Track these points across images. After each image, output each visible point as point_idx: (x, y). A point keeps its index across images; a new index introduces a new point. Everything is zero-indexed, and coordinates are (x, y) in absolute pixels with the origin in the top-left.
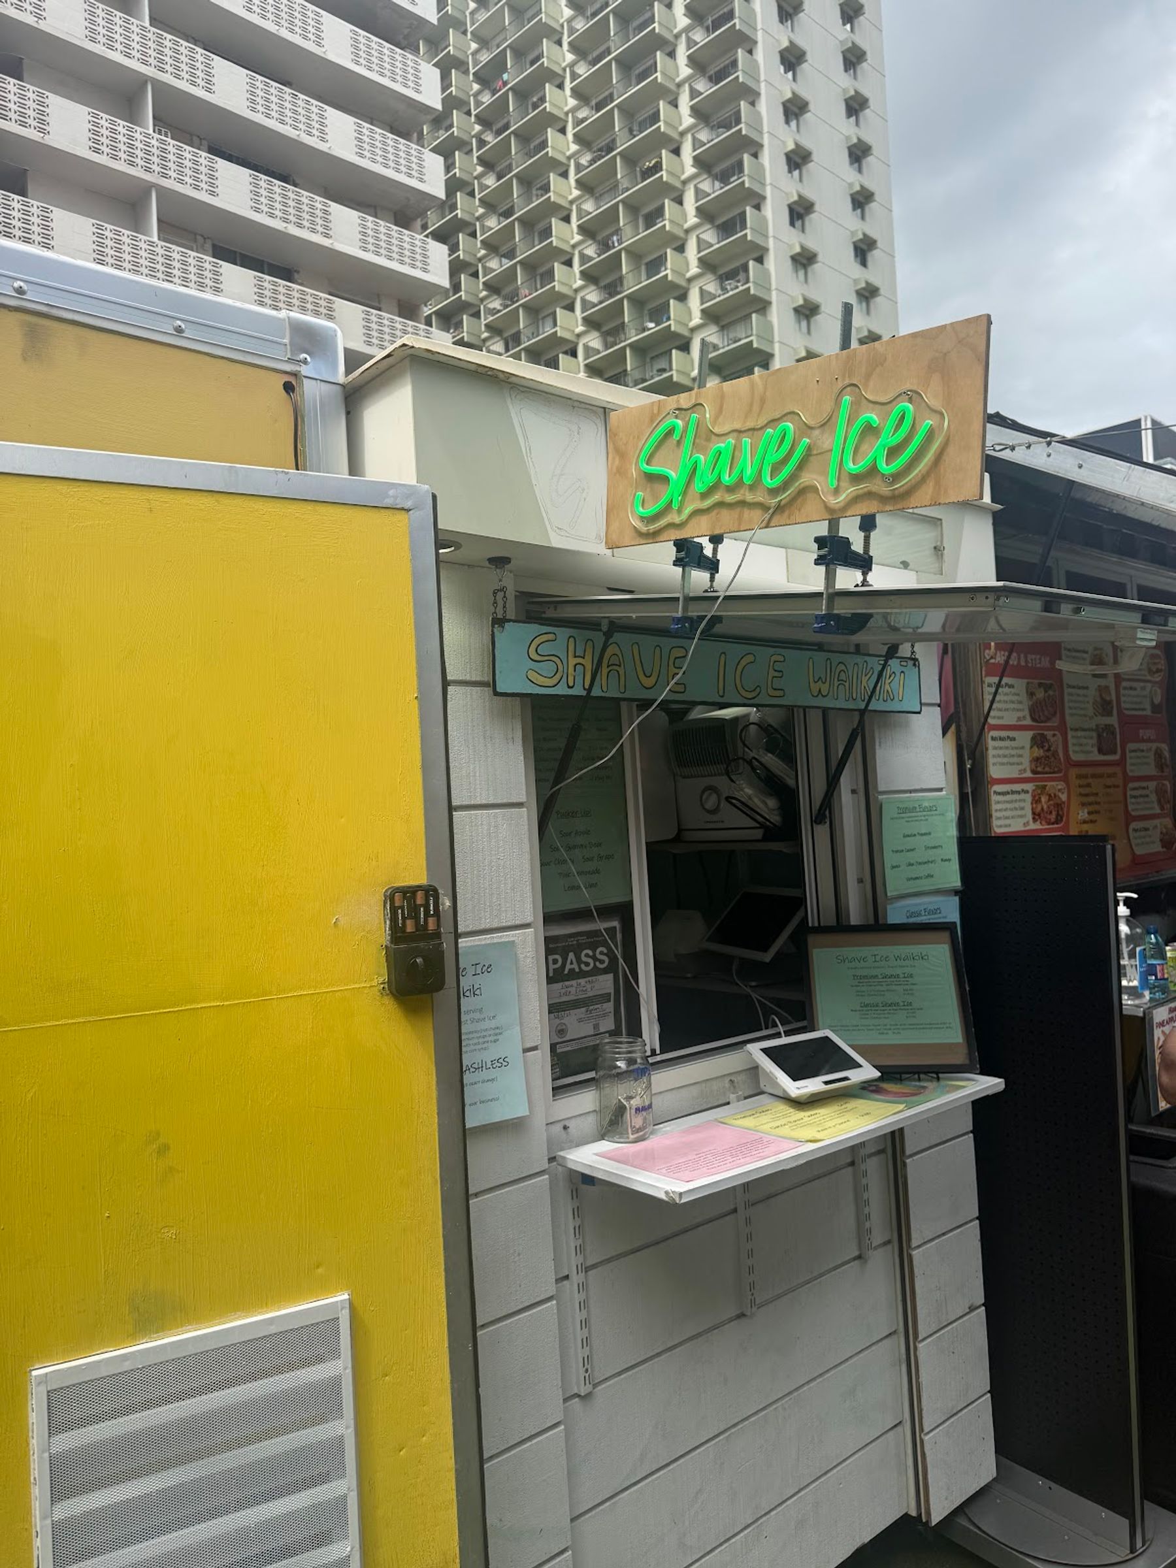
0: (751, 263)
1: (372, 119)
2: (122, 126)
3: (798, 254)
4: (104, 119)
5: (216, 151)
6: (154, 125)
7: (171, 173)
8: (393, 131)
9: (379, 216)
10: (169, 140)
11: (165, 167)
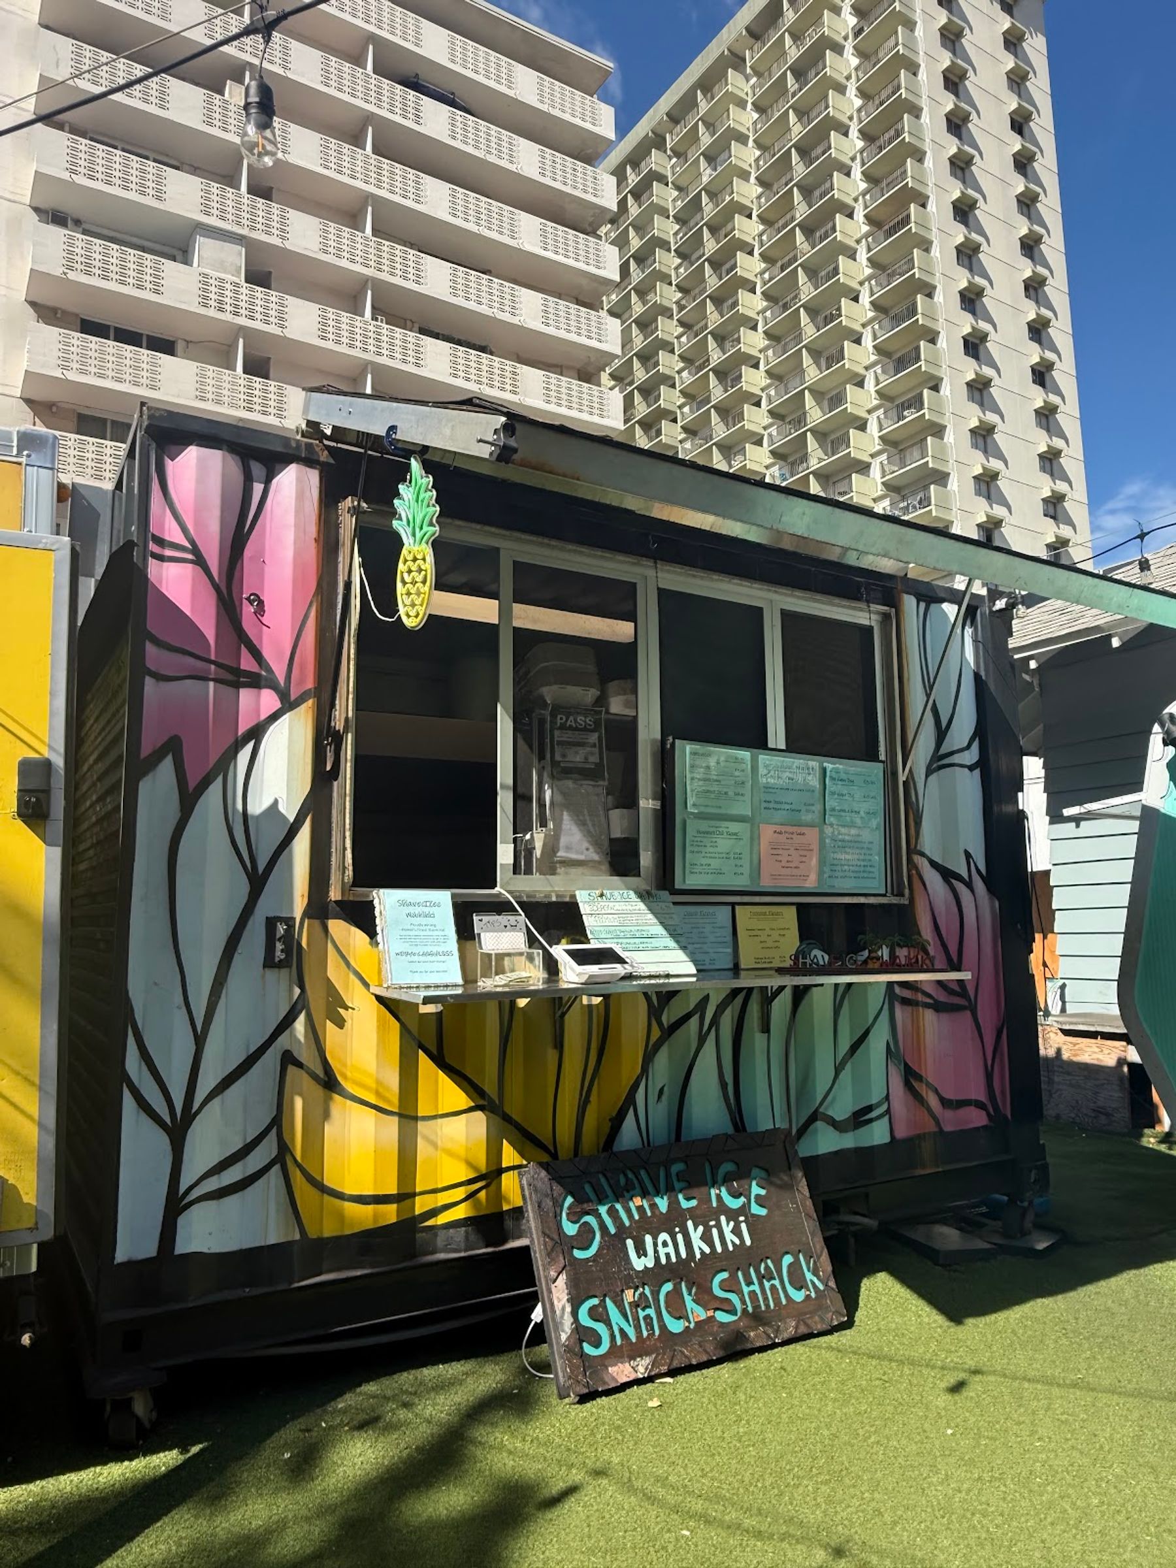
0: (926, 392)
1: (560, 294)
2: (345, 317)
3: (973, 380)
4: (331, 313)
5: (424, 331)
6: (373, 314)
7: (384, 351)
8: (578, 302)
9: (564, 373)
10: (384, 325)
11: (379, 347)
